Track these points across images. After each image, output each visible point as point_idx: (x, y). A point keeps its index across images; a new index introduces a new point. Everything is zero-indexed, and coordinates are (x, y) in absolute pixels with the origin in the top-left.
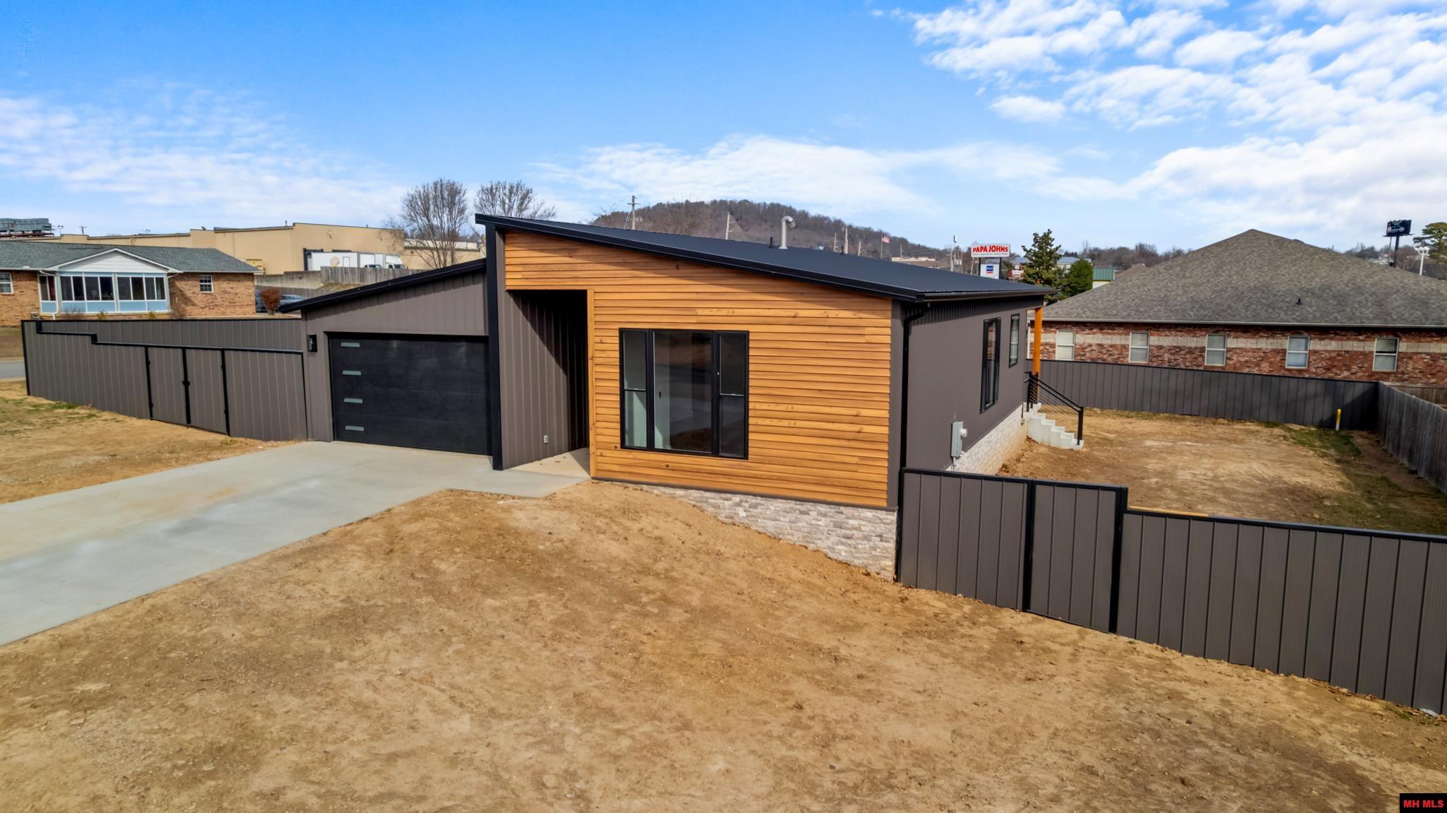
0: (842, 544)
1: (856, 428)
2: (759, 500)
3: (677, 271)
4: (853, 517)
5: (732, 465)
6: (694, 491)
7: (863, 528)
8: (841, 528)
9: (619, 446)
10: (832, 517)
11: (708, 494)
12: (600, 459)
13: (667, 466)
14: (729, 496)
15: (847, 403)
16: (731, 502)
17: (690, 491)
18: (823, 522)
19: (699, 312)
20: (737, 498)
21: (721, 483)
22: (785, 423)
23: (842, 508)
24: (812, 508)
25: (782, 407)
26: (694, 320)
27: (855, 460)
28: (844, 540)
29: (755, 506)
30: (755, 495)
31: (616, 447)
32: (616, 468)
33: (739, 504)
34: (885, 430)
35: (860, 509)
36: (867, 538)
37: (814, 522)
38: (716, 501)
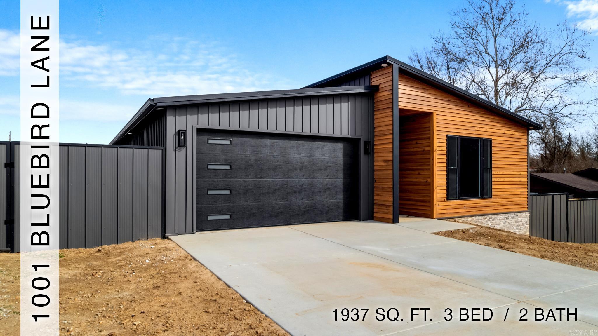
0: (517, 229)
1: (519, 180)
2: (495, 216)
3: (468, 108)
4: (520, 217)
5: (487, 201)
6: (475, 217)
7: (523, 221)
8: (517, 222)
9: (446, 199)
10: (515, 218)
11: (480, 217)
12: (438, 208)
13: (465, 206)
14: (486, 216)
15: (517, 170)
16: (486, 220)
17: (473, 217)
18: (513, 220)
19: (476, 129)
20: (488, 217)
21: (484, 211)
22: (502, 180)
23: (518, 214)
24: (509, 216)
25: (501, 173)
26: (474, 132)
27: (519, 193)
28: (517, 227)
29: (493, 220)
30: (494, 214)
31: (445, 200)
32: (445, 211)
33: (489, 220)
34: (526, 180)
35: (522, 213)
36: (523, 225)
37: (510, 222)
38: (482, 220)
